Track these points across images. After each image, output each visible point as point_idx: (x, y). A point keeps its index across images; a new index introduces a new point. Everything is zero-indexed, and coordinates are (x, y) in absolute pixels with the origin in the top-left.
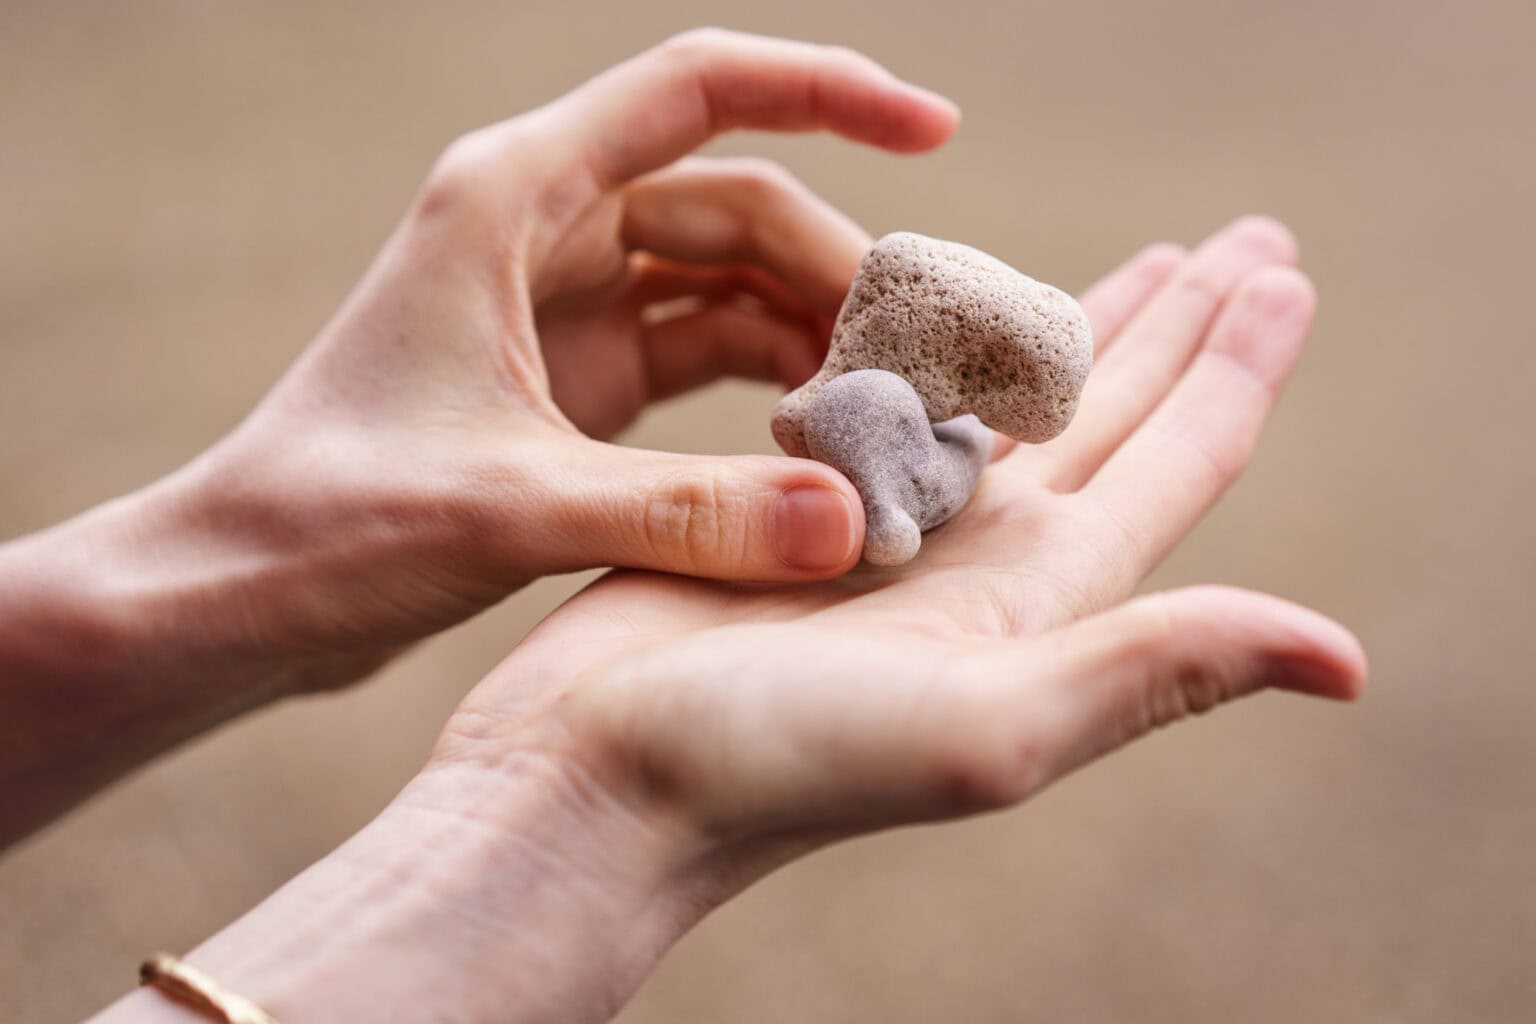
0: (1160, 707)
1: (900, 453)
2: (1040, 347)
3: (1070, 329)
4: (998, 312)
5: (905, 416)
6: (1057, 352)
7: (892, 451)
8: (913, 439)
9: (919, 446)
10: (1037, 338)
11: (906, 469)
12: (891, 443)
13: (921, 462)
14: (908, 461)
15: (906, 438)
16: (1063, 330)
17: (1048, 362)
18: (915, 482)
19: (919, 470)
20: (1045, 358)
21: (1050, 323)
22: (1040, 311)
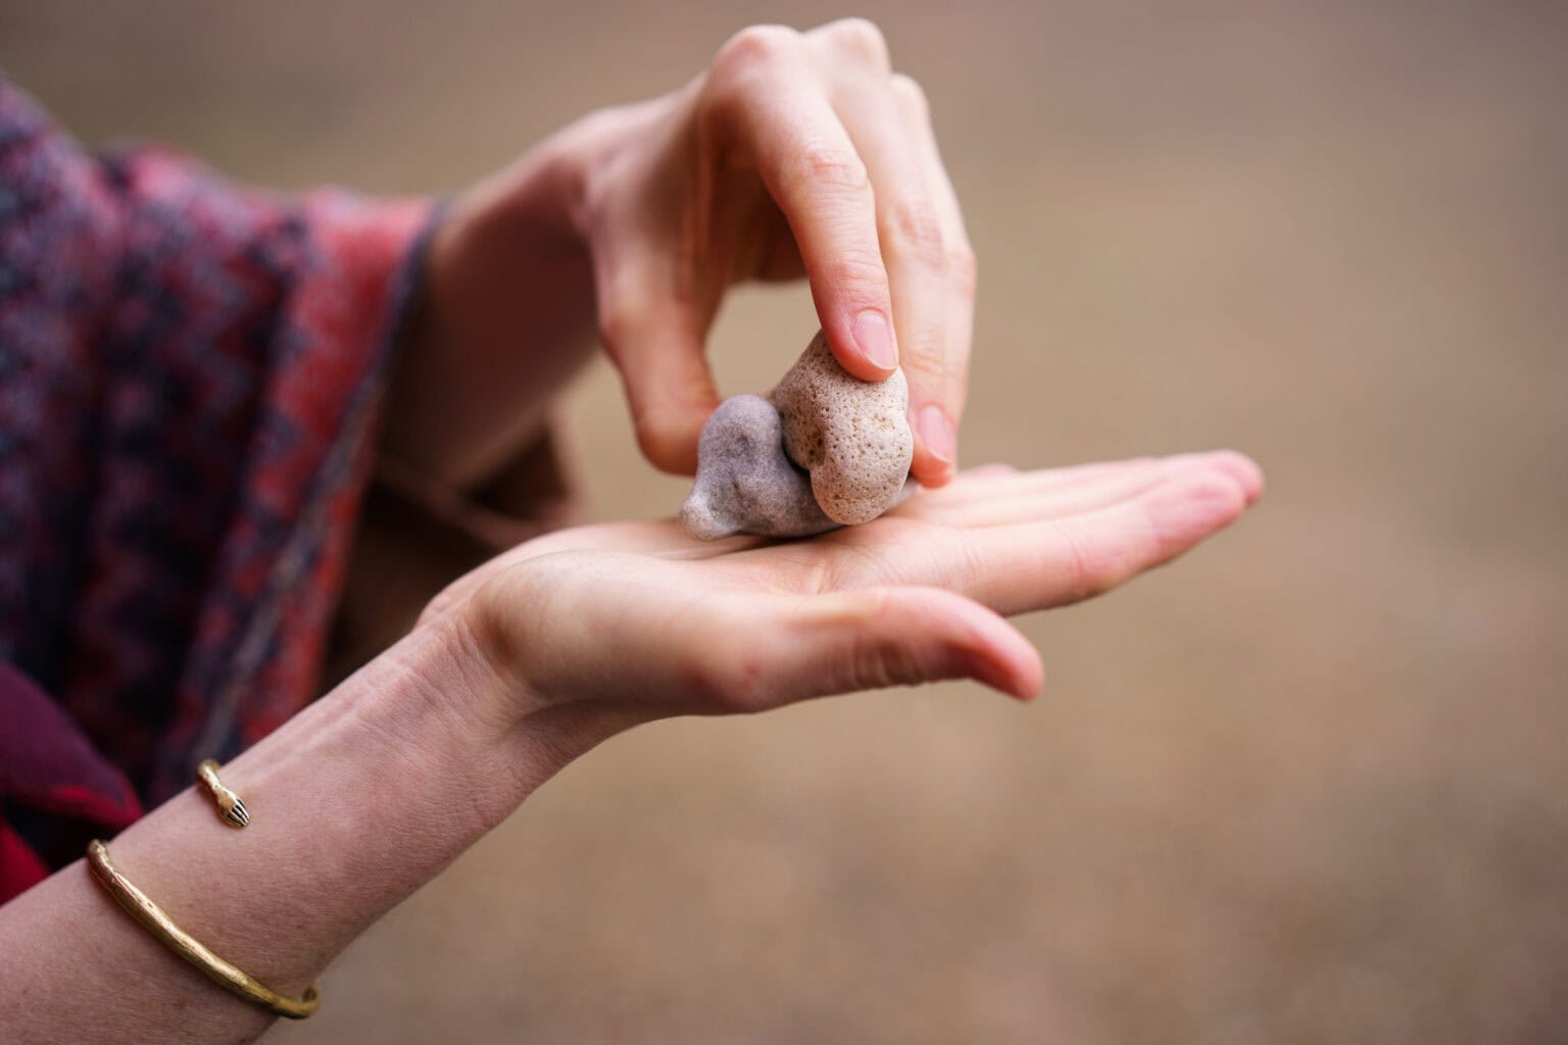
0: (864, 670)
1: (733, 461)
2: (835, 447)
3: (864, 449)
4: (831, 407)
5: (748, 433)
6: (842, 457)
7: (727, 456)
8: (748, 455)
9: (750, 462)
10: (837, 440)
11: (732, 474)
12: (728, 450)
13: (743, 474)
14: (736, 469)
15: (742, 452)
16: (859, 446)
17: (833, 461)
18: (736, 486)
19: (740, 479)
20: (833, 456)
21: (854, 436)
22: (856, 424)
